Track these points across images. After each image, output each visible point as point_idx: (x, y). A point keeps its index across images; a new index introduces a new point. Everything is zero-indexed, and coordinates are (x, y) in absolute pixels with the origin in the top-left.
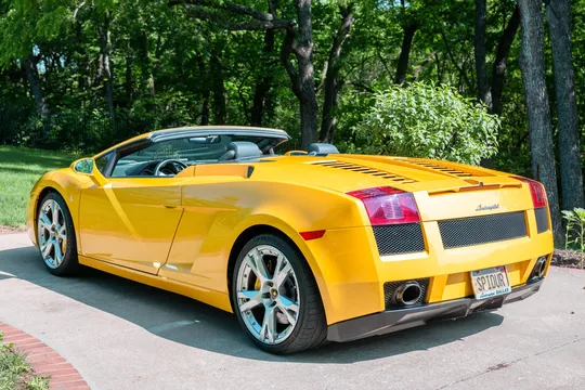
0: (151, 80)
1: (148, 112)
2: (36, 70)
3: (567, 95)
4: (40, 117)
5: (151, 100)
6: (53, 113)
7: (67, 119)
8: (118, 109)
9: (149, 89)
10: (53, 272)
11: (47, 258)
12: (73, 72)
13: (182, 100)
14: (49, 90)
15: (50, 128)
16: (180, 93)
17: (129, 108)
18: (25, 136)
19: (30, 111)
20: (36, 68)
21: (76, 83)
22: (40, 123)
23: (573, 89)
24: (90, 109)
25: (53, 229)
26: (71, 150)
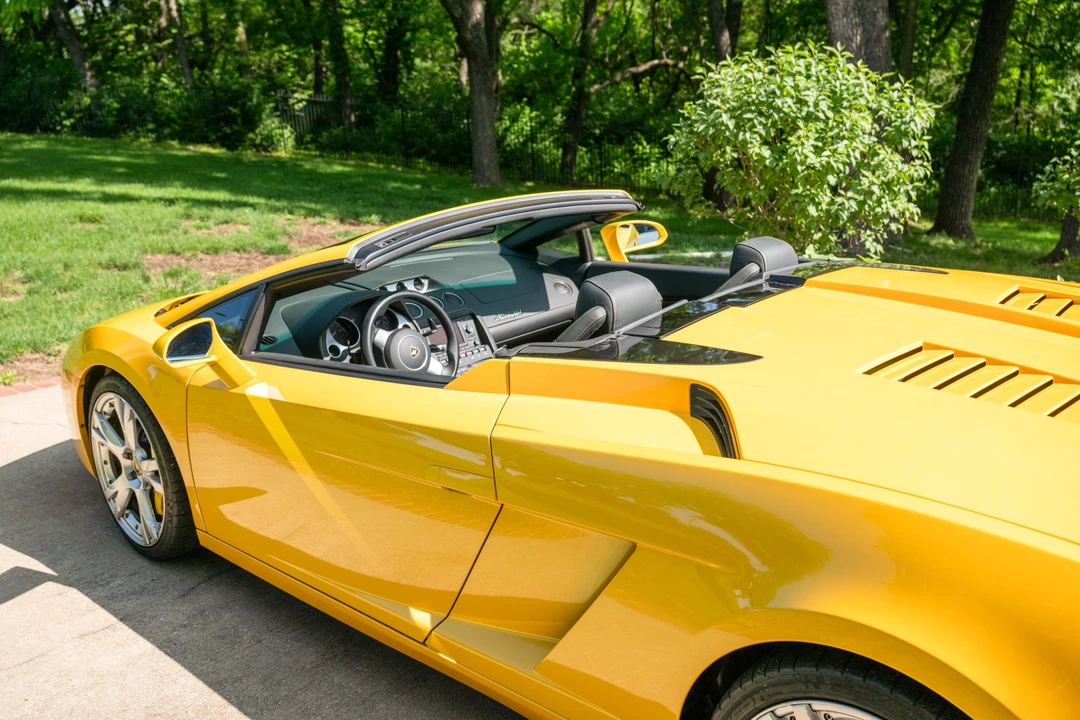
0: (241, 30)
1: (241, 76)
2: (69, 21)
3: (878, 36)
4: (85, 90)
5: (243, 60)
6: (103, 82)
7: (127, 92)
8: (196, 72)
9: (240, 44)
10: (142, 551)
11: (123, 514)
12: (125, 22)
13: (288, 58)
14: (93, 50)
15: (101, 106)
16: (284, 48)
17: (211, 70)
18: (66, 118)
19: (68, 83)
20: (68, 16)
21: (131, 38)
22: (87, 100)
23: (886, 28)
24: (156, 76)
25: (129, 455)
26: (137, 137)
